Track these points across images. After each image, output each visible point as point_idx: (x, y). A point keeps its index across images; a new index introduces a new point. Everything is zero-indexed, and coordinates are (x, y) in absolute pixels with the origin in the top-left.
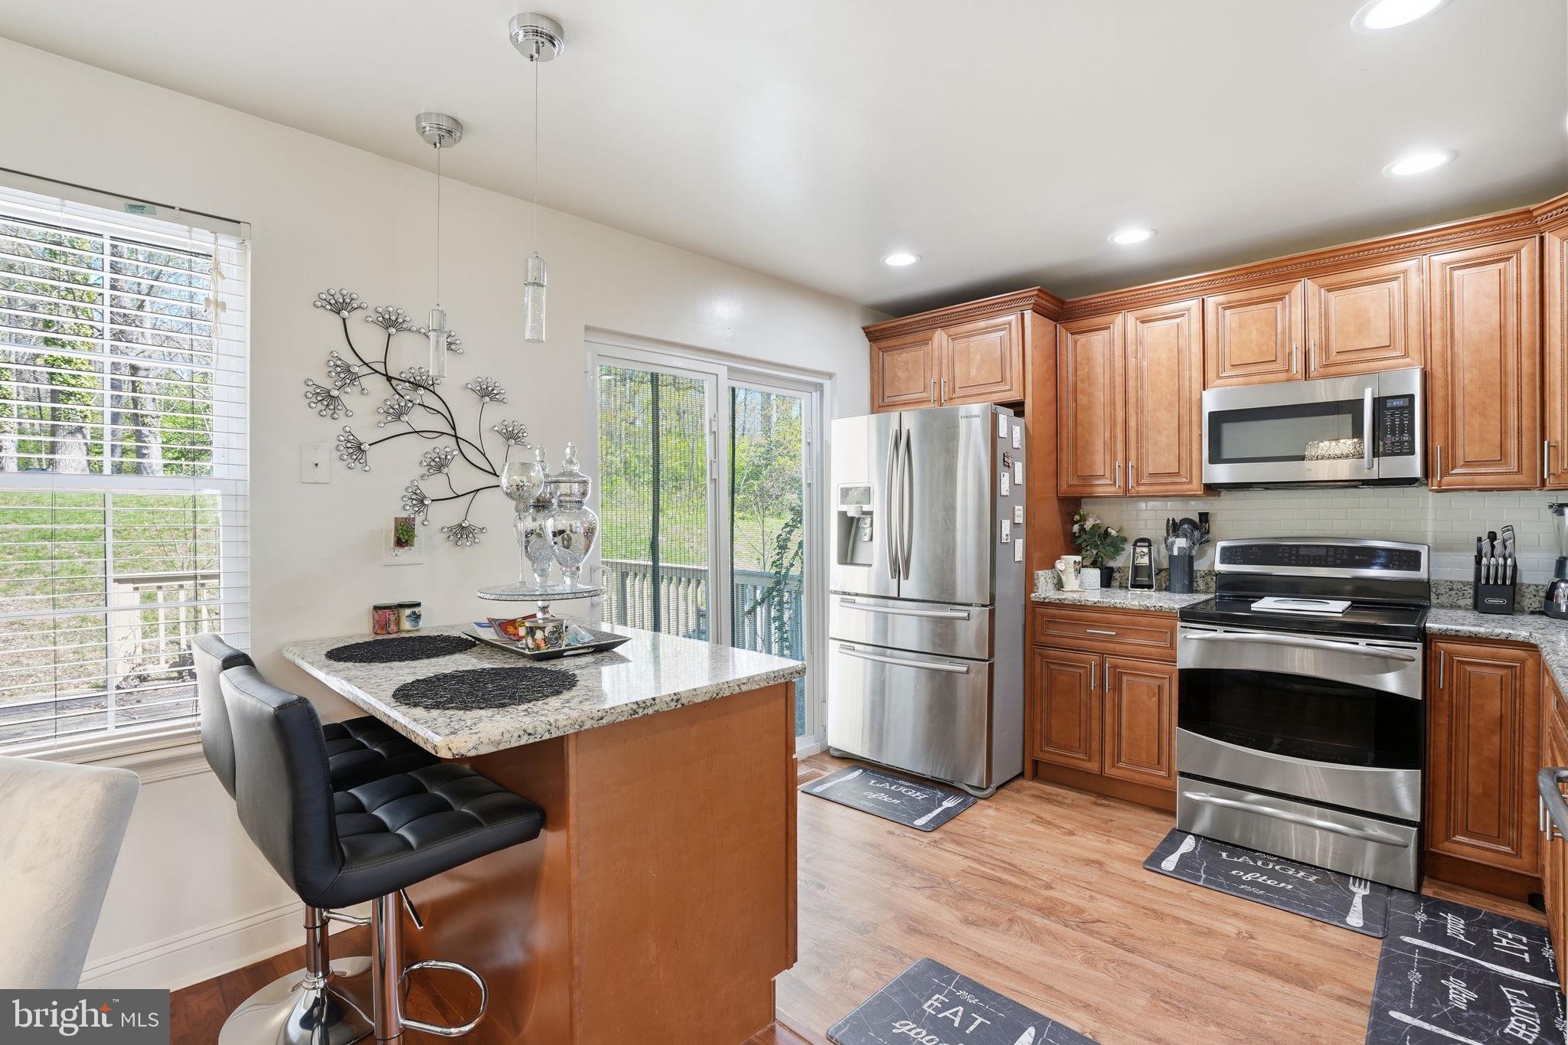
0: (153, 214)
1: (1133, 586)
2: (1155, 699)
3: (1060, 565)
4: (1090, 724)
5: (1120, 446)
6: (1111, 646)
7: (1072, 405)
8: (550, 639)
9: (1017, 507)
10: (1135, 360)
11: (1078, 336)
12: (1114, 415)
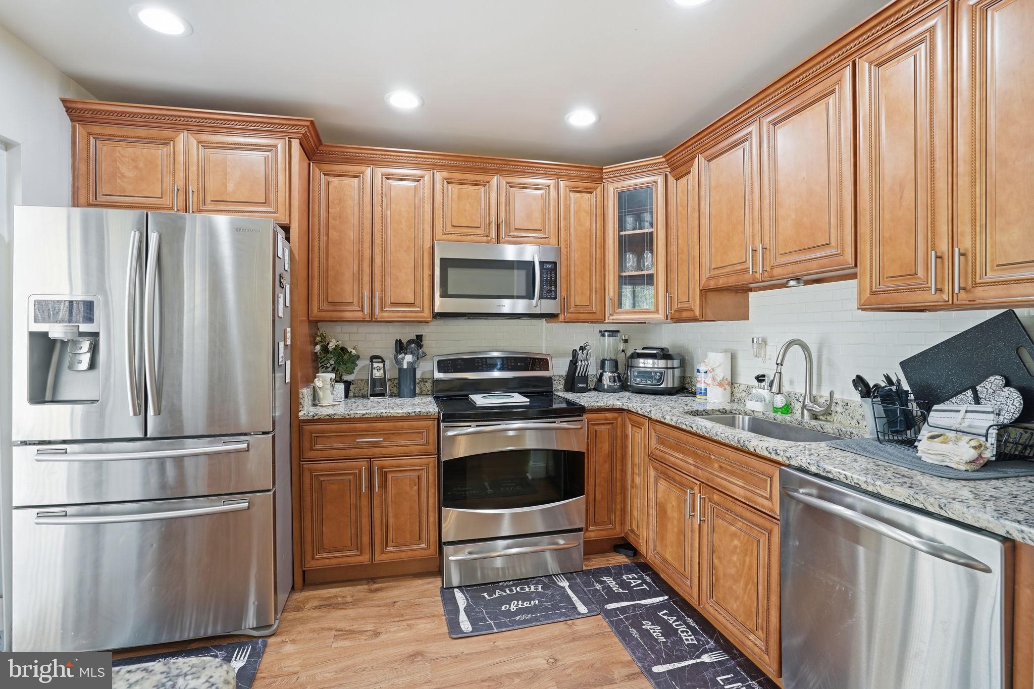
1: (371, 396)
2: (416, 488)
3: (318, 383)
4: (361, 521)
5: (367, 279)
6: (377, 451)
7: (323, 238)
9: (288, 329)
10: (380, 208)
11: (330, 178)
12: (362, 251)
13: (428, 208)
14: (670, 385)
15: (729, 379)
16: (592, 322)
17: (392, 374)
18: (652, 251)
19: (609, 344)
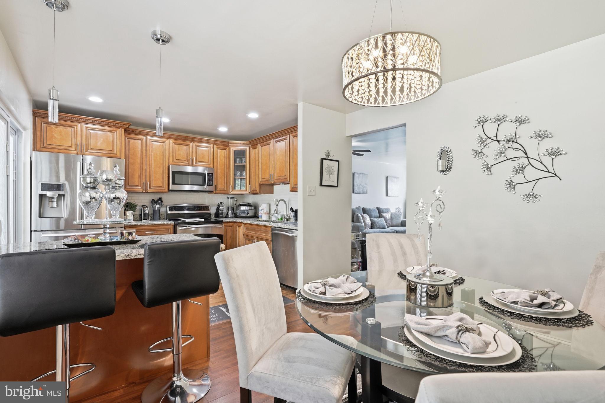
1: (143, 220)
3: (128, 214)
5: (144, 177)
10: (149, 152)
11: (130, 140)
12: (142, 167)
13: (167, 152)
14: (251, 215)
15: (268, 212)
16: (225, 194)
17: (151, 212)
18: (245, 171)
19: (231, 202)
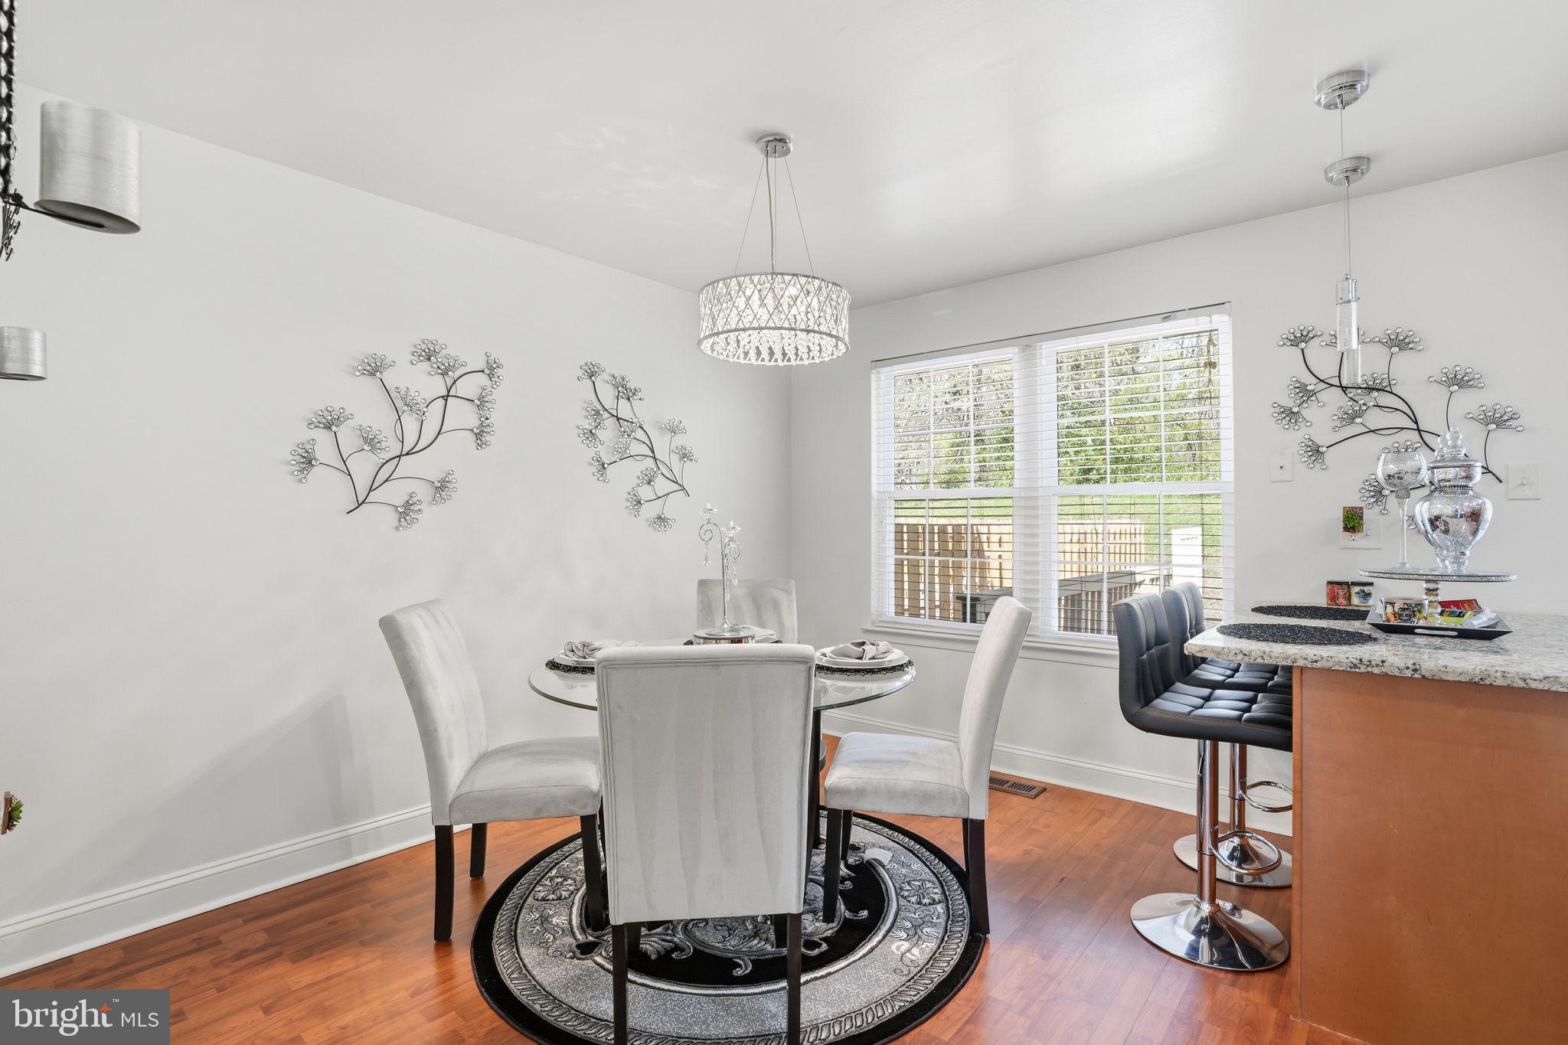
0: (1175, 318)
8: (1401, 615)
